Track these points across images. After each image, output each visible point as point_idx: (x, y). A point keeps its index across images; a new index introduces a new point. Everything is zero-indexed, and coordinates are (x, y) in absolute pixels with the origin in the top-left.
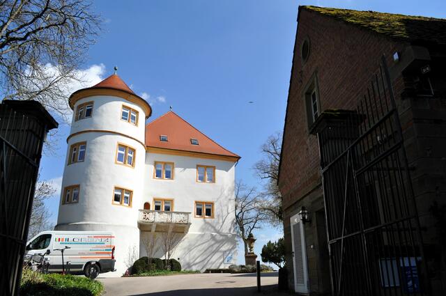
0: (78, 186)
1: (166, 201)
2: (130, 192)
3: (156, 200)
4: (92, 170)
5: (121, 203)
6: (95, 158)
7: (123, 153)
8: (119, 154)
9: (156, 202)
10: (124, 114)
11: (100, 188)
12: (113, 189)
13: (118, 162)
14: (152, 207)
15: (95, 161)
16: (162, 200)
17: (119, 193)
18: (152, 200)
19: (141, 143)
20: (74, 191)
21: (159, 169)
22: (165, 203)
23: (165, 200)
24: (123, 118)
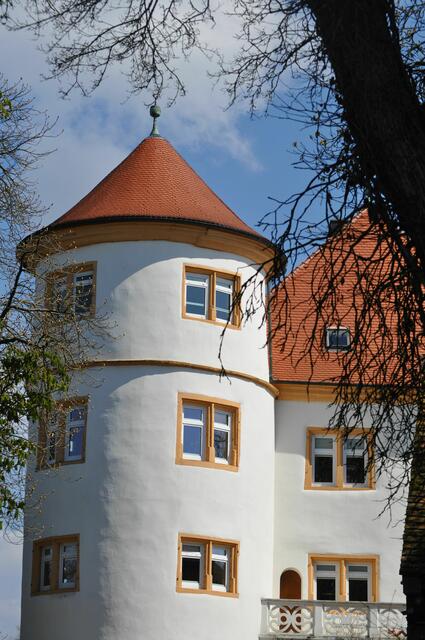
0: (74, 539)
1: (353, 564)
2: (230, 548)
3: (317, 562)
4: (111, 489)
5: (204, 587)
6: (116, 451)
7: (199, 423)
8: (187, 428)
9: (319, 568)
10: (193, 294)
11: (139, 542)
12: (176, 543)
13: (187, 456)
14: (309, 590)
15: (115, 461)
16: (339, 560)
17: (196, 555)
18: (306, 561)
19: (257, 382)
20: (63, 555)
21: (324, 452)
22: (352, 569)
23: (347, 560)
24: (190, 309)
